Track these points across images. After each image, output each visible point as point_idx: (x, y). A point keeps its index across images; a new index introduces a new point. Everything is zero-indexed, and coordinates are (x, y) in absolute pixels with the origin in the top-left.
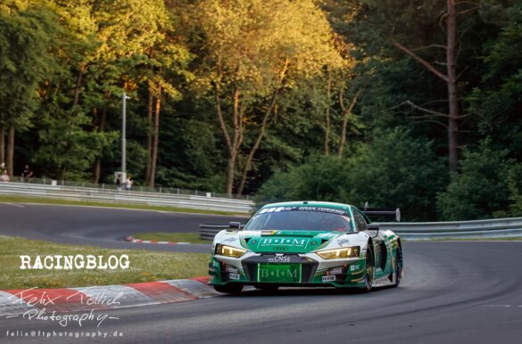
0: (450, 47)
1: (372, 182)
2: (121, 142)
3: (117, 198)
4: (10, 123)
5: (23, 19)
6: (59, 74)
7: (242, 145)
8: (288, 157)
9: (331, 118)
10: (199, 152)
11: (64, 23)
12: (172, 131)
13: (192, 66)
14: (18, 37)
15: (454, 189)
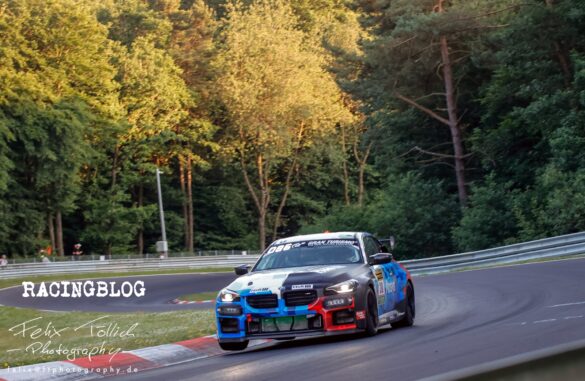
0: (448, 94)
1: (392, 224)
2: (159, 214)
3: (161, 265)
4: (57, 208)
5: (58, 112)
6: (96, 158)
7: (269, 204)
8: (313, 211)
9: (349, 171)
10: (231, 215)
11: (96, 111)
12: (204, 198)
13: (217, 137)
14: (55, 129)
15: (467, 222)
